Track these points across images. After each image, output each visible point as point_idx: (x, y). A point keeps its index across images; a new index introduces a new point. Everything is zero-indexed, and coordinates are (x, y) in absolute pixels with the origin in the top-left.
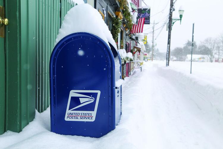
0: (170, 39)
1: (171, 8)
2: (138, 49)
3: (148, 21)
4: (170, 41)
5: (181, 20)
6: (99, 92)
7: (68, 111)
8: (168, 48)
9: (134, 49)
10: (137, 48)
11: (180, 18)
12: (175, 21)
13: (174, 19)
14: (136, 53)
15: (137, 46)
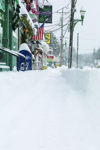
0: (72, 40)
1: (73, 9)
2: (40, 51)
3: (50, 20)
4: (72, 42)
5: (82, 21)
6: (28, 63)
7: (21, 68)
8: (70, 49)
9: (35, 51)
10: (38, 50)
11: (81, 19)
12: (77, 22)
13: (76, 20)
14: (38, 55)
15: (38, 48)
